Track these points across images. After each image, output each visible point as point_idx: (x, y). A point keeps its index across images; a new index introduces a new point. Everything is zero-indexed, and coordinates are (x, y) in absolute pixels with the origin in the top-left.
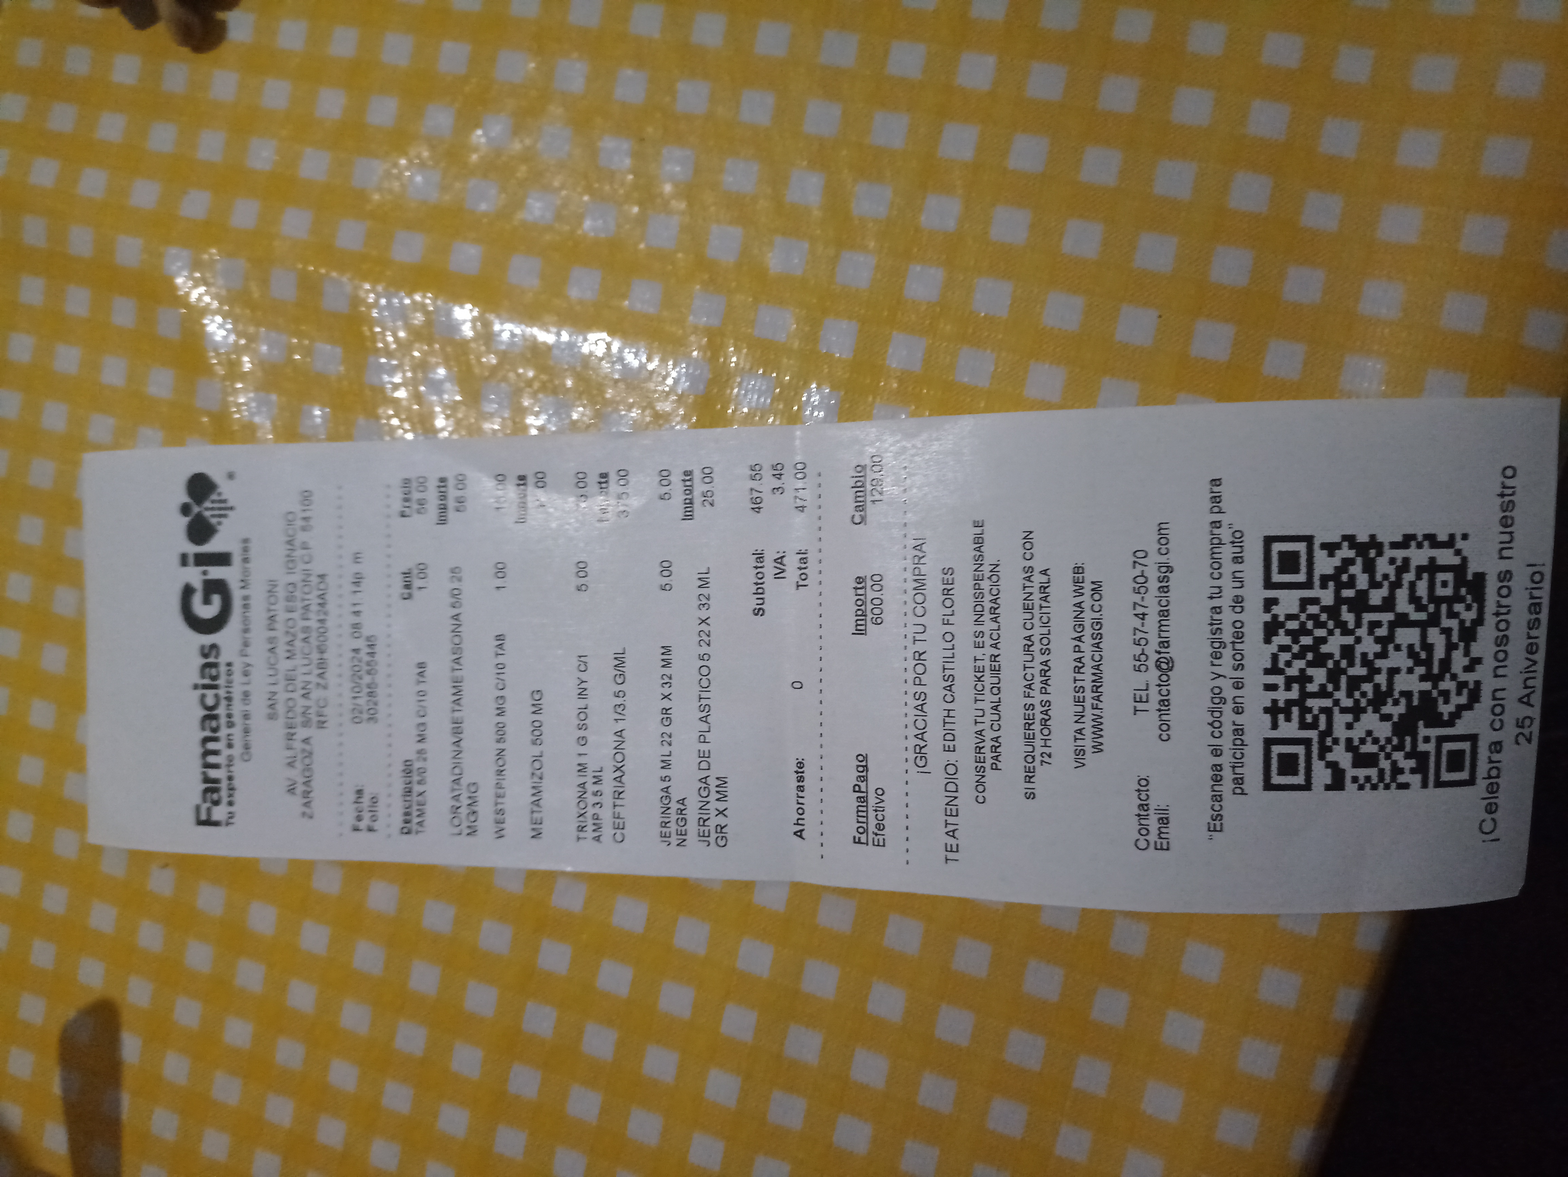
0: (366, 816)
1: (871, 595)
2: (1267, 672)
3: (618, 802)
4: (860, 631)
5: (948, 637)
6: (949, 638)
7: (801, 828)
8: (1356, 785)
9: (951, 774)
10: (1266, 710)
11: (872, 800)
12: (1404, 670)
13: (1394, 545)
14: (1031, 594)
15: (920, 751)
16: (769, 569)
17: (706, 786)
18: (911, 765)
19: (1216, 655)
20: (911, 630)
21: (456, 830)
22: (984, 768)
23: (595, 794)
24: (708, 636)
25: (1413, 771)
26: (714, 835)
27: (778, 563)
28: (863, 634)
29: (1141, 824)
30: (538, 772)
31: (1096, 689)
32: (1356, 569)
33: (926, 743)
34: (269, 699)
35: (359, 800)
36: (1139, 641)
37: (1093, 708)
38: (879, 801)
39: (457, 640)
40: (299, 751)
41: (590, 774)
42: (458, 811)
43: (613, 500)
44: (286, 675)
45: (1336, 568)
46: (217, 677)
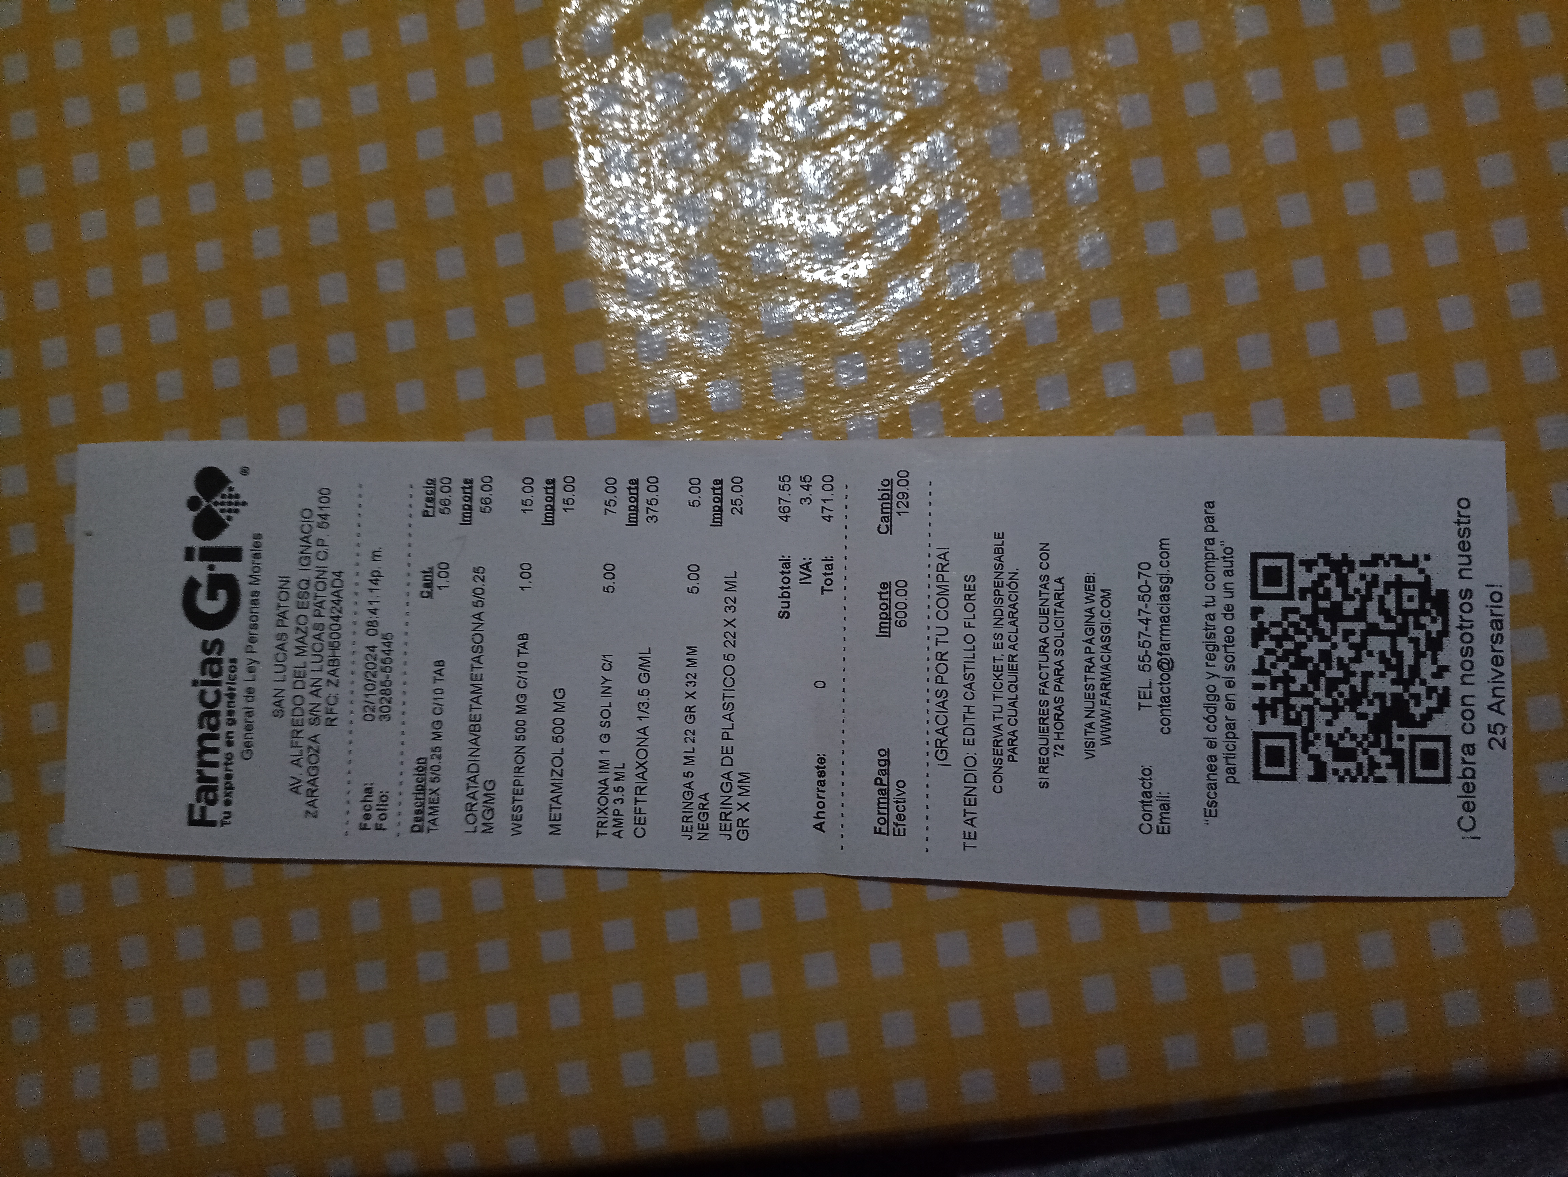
0: (375, 814)
1: (895, 599)
2: (1255, 672)
3: (639, 798)
4: (884, 633)
6: (970, 640)
7: (822, 820)
8: (1336, 777)
9: (971, 764)
10: (1255, 707)
11: (893, 793)
12: (1377, 674)
13: (1364, 563)
14: (1047, 600)
15: (940, 744)
16: (795, 574)
17: (728, 781)
18: (931, 758)
19: (1210, 657)
20: (933, 633)
21: (471, 828)
22: (1002, 760)
23: (616, 790)
24: (734, 637)
25: (1389, 766)
26: (735, 829)
27: (804, 569)
28: (886, 636)
29: (1144, 810)
30: (558, 770)
31: (1105, 686)
32: (1331, 583)
33: (946, 738)
34: (275, 696)
35: (368, 799)
36: (1143, 644)
37: (1102, 704)
38: (900, 793)
39: (478, 639)
40: (305, 749)
41: (612, 770)
42: (474, 808)
43: (642, 506)
44: (295, 671)
45: (1313, 582)
46: (219, 673)
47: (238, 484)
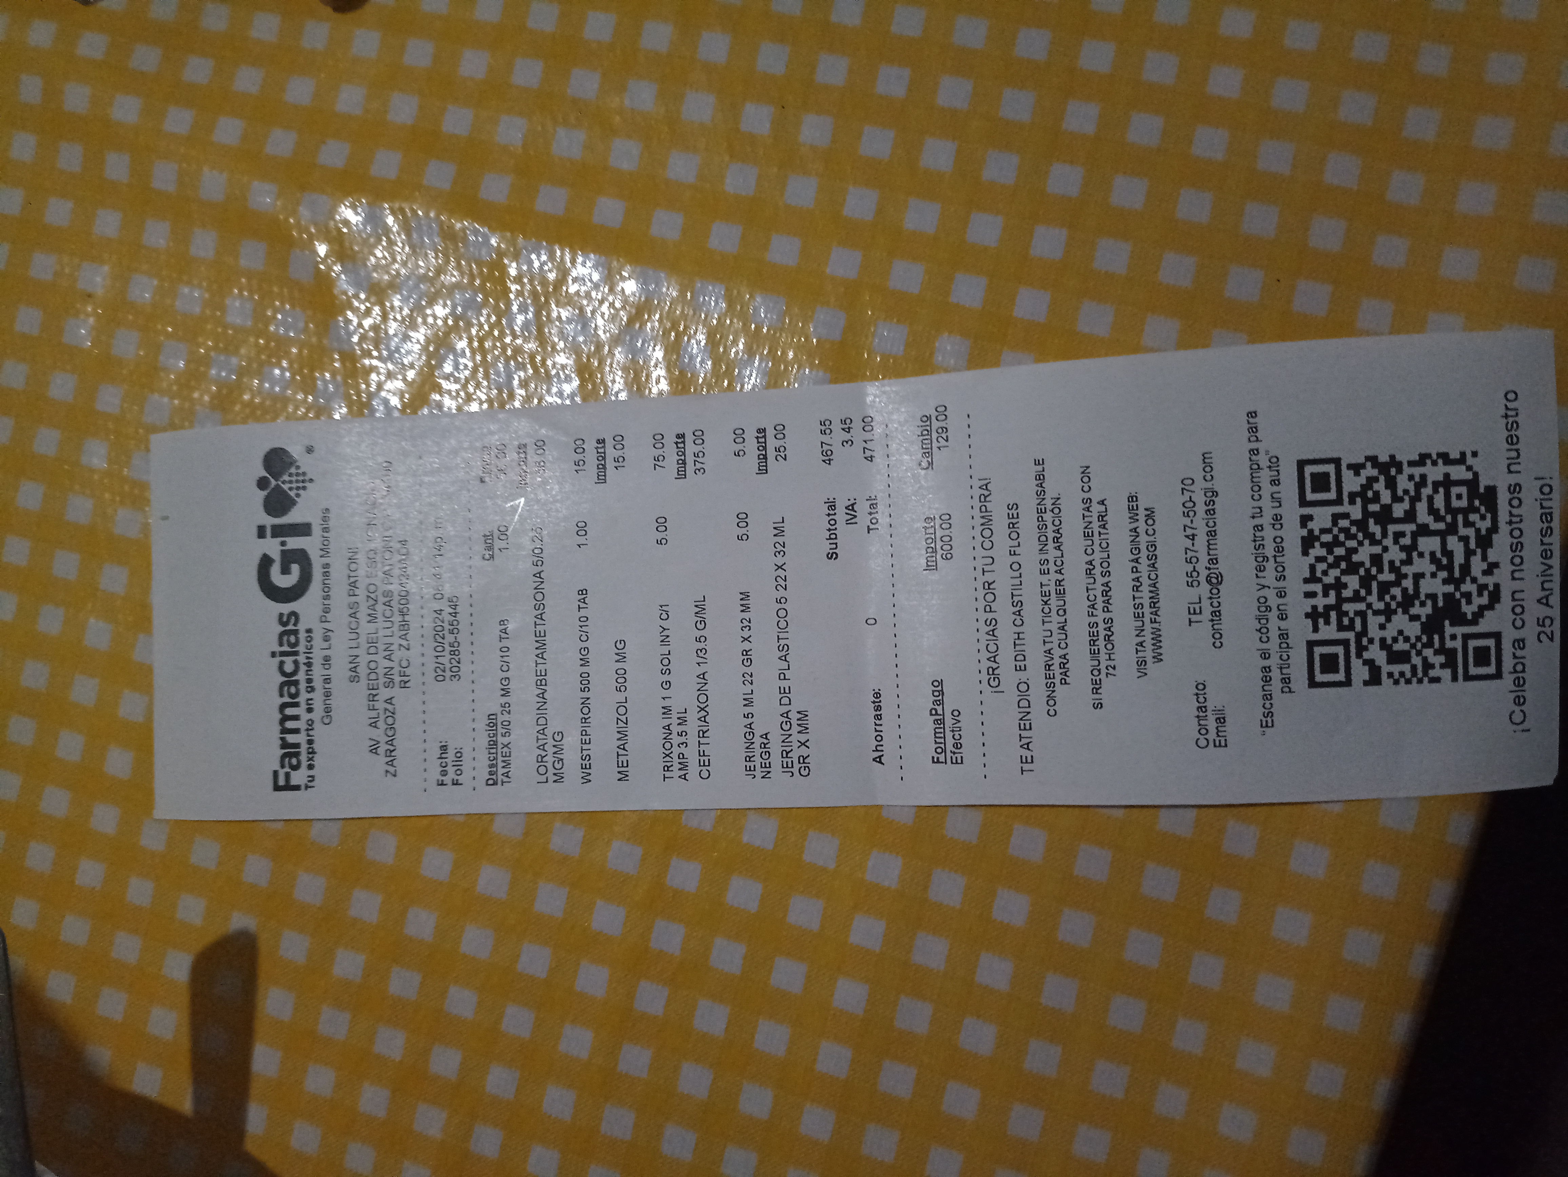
0: (451, 770)
1: (940, 532)
2: (1306, 581)
3: (702, 740)
4: (931, 567)
5: (1015, 567)
7: (881, 753)
8: (1392, 680)
9: (1023, 690)
10: (1307, 615)
11: (949, 721)
12: (1428, 575)
13: (1411, 464)
14: (1091, 522)
15: (993, 672)
16: (841, 515)
17: (788, 720)
18: (985, 686)
19: (1260, 569)
20: (979, 563)
21: (543, 779)
22: (1054, 683)
23: (680, 734)
24: (785, 581)
25: (1442, 666)
26: (797, 766)
27: (849, 510)
28: (933, 569)
29: (1200, 725)
30: (623, 718)
31: (1154, 604)
32: (1380, 486)
33: (997, 665)
34: (350, 663)
35: (443, 756)
36: (1190, 559)
37: (1151, 622)
38: (955, 721)
39: (539, 597)
40: (381, 712)
41: (675, 716)
42: (544, 759)
43: (690, 460)
44: (368, 638)
45: (1362, 486)
46: (296, 644)
47: (305, 462)
